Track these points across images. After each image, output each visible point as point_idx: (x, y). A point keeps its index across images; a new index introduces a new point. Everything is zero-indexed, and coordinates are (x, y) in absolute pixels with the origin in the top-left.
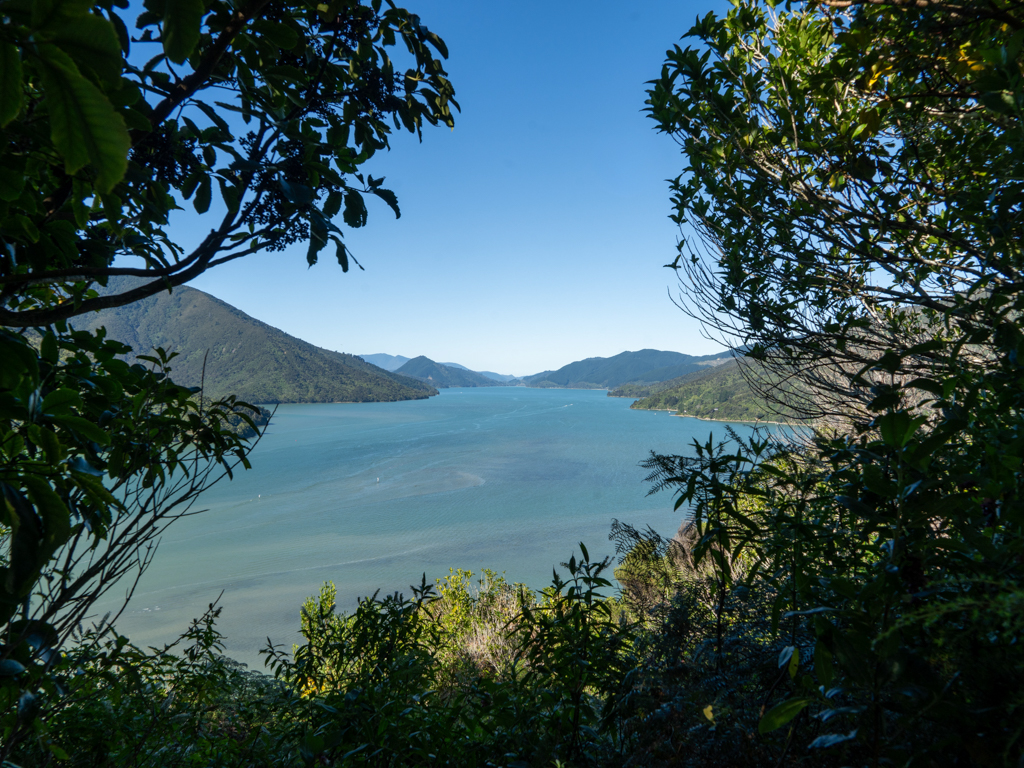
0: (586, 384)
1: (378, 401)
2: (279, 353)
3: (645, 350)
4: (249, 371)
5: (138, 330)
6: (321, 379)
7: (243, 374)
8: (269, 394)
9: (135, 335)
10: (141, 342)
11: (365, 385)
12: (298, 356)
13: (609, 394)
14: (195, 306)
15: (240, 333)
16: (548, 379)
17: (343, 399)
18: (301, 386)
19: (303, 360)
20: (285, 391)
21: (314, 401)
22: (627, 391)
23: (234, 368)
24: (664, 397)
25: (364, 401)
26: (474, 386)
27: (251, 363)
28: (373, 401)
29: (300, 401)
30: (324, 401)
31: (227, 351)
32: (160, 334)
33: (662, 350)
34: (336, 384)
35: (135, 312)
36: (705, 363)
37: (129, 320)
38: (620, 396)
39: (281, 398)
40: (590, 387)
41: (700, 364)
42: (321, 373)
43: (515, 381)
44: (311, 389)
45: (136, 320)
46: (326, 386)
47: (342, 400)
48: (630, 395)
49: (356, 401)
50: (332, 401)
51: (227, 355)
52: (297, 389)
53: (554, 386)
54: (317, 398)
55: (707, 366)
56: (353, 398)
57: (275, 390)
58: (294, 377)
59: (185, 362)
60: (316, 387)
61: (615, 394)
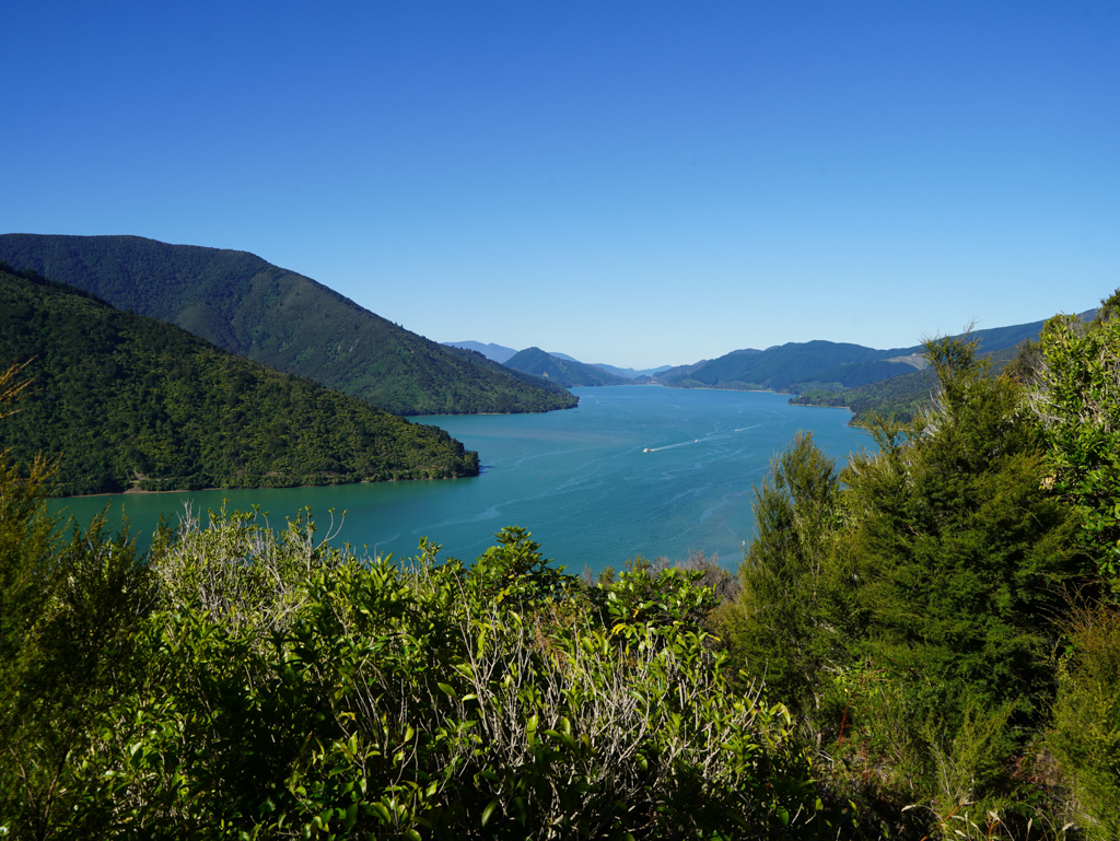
0: (743, 383)
1: (528, 412)
2: (406, 352)
3: (815, 341)
4: (374, 375)
5: (233, 323)
6: (458, 384)
7: (368, 379)
8: (404, 404)
9: (230, 330)
10: (238, 338)
11: (506, 391)
12: (427, 356)
13: (791, 401)
14: (298, 294)
15: (356, 328)
16: (693, 376)
17: (488, 410)
18: (437, 393)
19: (434, 360)
20: (420, 399)
22: (814, 398)
23: (354, 370)
24: (893, 414)
25: (513, 412)
26: (599, 385)
27: (375, 364)
28: (522, 412)
29: (440, 412)
30: (467, 413)
31: (344, 350)
32: (259, 328)
33: (837, 341)
34: (478, 392)
35: (227, 301)
36: (897, 360)
37: (222, 311)
38: (806, 404)
39: (417, 407)
40: (748, 388)
41: (892, 360)
42: (456, 377)
43: (643, 378)
44: (450, 397)
45: (229, 310)
46: (466, 393)
47: (487, 411)
48: (820, 403)
49: (503, 412)
50: (476, 412)
51: (344, 354)
52: (434, 397)
53: (700, 386)
54: (458, 408)
55: (901, 363)
56: (500, 408)
57: (408, 398)
58: (428, 382)
59: (294, 363)
60: (455, 395)
61: (799, 402)
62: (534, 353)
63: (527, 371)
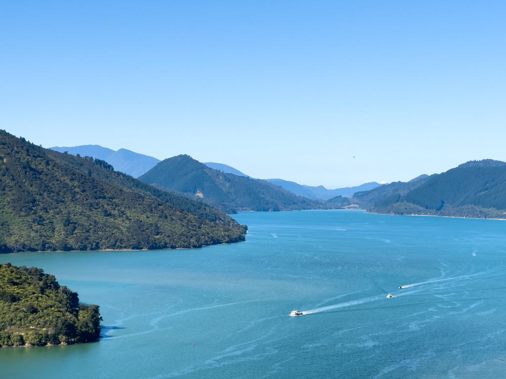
0: (478, 208)
1: (173, 247)
6: (71, 207)
11: (143, 217)
12: (27, 167)
16: (409, 198)
17: (117, 245)
18: (41, 221)
19: (37, 173)
20: (15, 229)
21: (67, 248)
25: (152, 248)
26: (276, 209)
28: (165, 247)
29: (44, 248)
30: (84, 248)
40: (486, 215)
42: (69, 197)
43: (338, 200)
44: (59, 226)
46: (83, 220)
47: (113, 246)
49: (137, 247)
50: (97, 247)
52: (36, 227)
53: (419, 212)
54: (71, 242)
56: (133, 242)
58: (27, 205)
60: (68, 222)
62: (183, 163)
63: (173, 189)
